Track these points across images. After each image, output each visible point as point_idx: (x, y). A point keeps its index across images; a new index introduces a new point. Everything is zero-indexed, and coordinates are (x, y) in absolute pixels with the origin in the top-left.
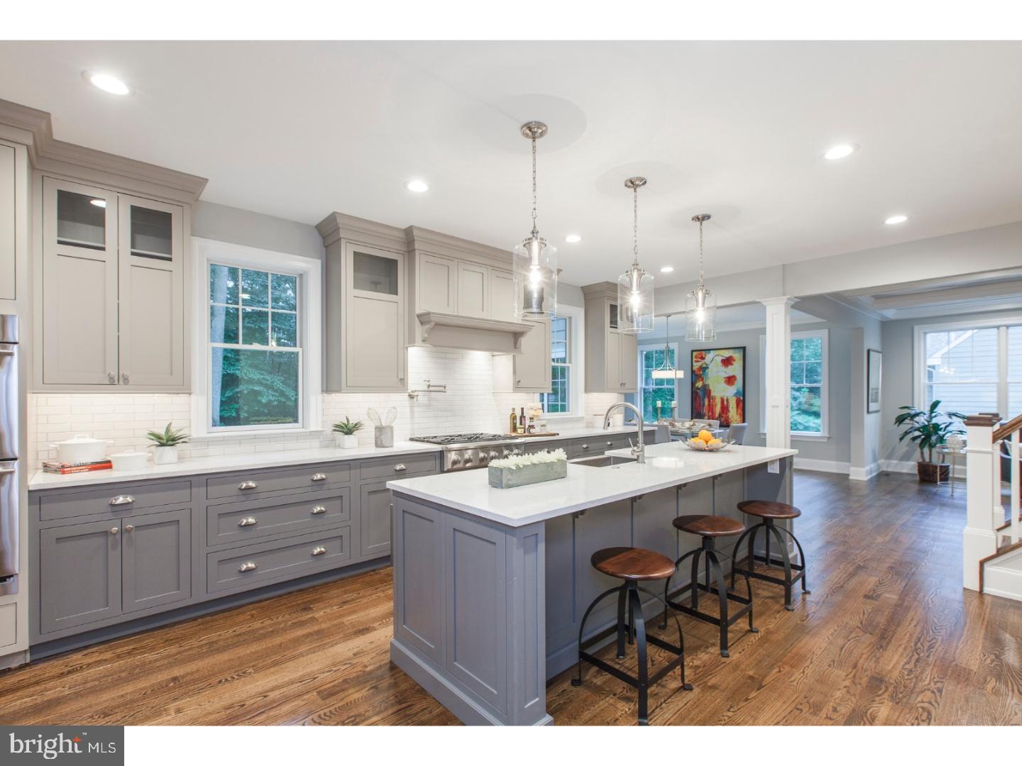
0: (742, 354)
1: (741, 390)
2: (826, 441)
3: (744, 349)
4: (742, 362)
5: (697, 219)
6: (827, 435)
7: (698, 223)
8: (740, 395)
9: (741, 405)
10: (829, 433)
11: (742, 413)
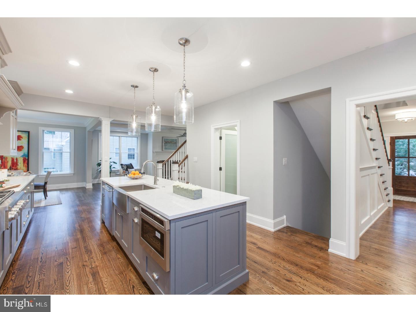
0: (27, 135)
1: (26, 153)
2: (72, 175)
3: (29, 132)
4: (27, 139)
5: (133, 86)
6: (73, 173)
7: (134, 88)
8: (26, 156)
9: (26, 161)
10: (74, 172)
11: (27, 166)
